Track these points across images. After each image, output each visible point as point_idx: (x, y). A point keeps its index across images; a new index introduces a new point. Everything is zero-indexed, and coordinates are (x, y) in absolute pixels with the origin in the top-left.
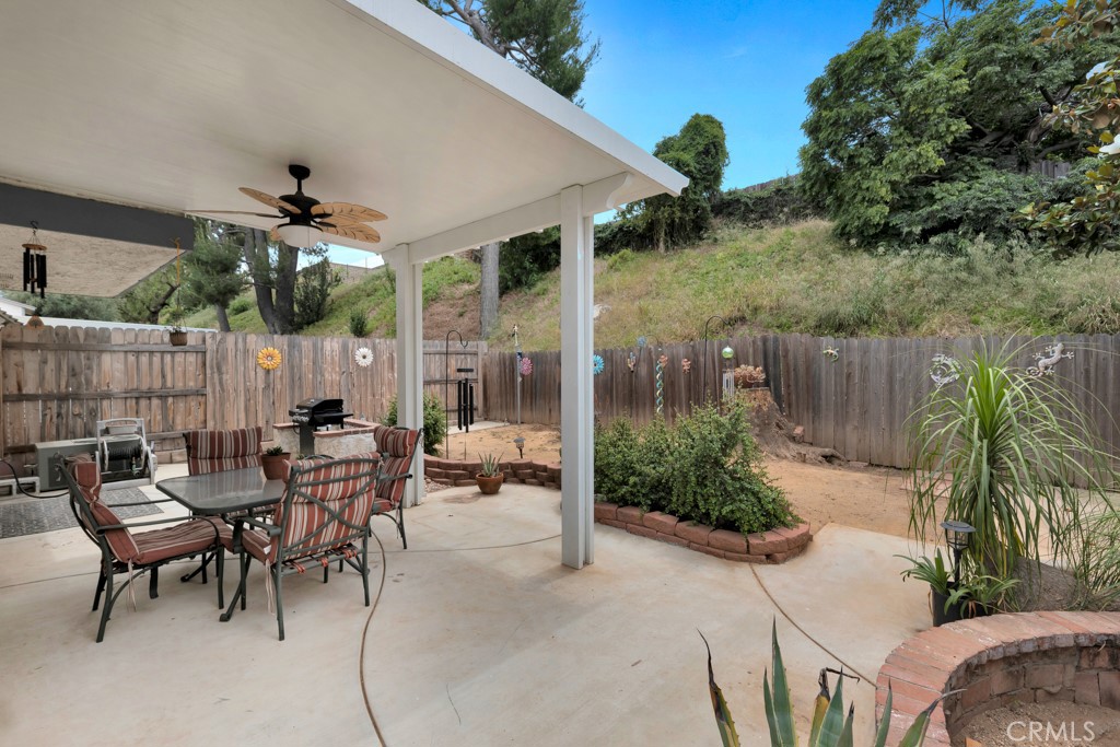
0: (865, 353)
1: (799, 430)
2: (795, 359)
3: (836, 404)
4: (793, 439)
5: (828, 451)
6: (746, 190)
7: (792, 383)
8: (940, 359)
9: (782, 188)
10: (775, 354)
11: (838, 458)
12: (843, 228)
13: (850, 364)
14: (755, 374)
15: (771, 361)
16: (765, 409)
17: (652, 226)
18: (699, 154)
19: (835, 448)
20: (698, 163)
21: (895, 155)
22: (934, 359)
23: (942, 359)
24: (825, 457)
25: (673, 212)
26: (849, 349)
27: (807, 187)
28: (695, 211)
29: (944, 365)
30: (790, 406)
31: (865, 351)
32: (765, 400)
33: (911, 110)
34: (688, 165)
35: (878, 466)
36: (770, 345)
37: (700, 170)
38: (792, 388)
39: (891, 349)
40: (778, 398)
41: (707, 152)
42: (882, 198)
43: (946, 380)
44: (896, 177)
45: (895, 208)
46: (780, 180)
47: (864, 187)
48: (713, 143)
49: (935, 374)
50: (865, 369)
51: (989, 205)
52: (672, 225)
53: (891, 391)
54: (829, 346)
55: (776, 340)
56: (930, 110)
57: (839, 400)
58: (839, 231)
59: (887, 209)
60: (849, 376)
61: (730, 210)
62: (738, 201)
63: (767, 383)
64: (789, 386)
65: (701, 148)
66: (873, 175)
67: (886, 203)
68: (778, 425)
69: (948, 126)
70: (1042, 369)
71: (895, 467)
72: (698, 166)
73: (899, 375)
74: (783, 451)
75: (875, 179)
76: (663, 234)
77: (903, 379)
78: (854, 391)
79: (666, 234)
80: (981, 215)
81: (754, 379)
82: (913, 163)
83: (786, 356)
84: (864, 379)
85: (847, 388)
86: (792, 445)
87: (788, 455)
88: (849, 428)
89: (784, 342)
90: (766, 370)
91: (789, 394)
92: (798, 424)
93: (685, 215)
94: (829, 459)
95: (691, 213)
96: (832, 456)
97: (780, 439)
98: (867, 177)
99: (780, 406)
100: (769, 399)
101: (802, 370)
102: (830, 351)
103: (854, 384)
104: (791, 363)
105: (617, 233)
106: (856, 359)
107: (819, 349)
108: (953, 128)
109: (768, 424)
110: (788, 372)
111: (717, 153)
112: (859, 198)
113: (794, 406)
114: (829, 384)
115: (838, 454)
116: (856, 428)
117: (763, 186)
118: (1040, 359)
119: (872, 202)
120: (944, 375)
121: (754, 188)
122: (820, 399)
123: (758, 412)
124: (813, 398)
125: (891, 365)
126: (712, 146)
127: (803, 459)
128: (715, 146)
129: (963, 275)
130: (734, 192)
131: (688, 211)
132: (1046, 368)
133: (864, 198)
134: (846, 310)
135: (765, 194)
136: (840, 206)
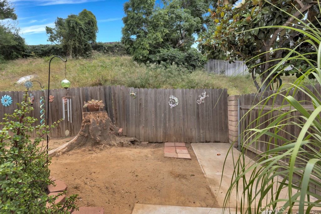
0: (146, 95)
1: (120, 130)
2: (118, 97)
3: (135, 117)
4: (118, 135)
5: (132, 139)
6: (105, 43)
7: (117, 109)
8: (172, 97)
9: (117, 45)
10: (109, 95)
11: (137, 141)
12: (136, 58)
13: (141, 99)
14: (99, 104)
15: (108, 98)
16: (104, 122)
17: (66, 47)
18: (86, 23)
19: (135, 137)
20: (86, 27)
21: (150, 35)
22: (170, 97)
23: (173, 97)
24: (132, 142)
25: (75, 44)
26: (140, 93)
27: (124, 41)
28: (85, 45)
29: (173, 99)
30: (117, 119)
31: (146, 94)
32: (104, 117)
33: (154, 21)
34: (81, 25)
35: (152, 142)
36: (107, 90)
37: (86, 30)
38: (118, 111)
39: (156, 94)
40: (111, 116)
41: (89, 24)
42: (147, 48)
43: (173, 106)
44: (151, 42)
45: (151, 52)
46: (116, 42)
47: (142, 44)
48: (92, 21)
49: (170, 103)
50: (146, 101)
51: (174, 55)
52: (75, 48)
53: (156, 111)
54: (132, 92)
55: (110, 88)
56: (159, 23)
57: (137, 115)
58: (134, 58)
59: (148, 52)
60: (140, 104)
61: (99, 49)
62: (102, 46)
63: (106, 109)
64: (116, 110)
65: (87, 21)
66: (144, 40)
67: (148, 50)
68: (111, 129)
69: (164, 30)
70: (201, 101)
71: (158, 142)
72: (86, 28)
73: (158, 104)
74: (113, 142)
75: (145, 42)
76: (71, 52)
77: (160, 105)
78: (142, 111)
79: (72, 52)
80: (172, 58)
81: (98, 106)
82: (155, 38)
83: (114, 96)
84: (146, 106)
85: (140, 109)
86: (117, 138)
87: (115, 144)
88: (141, 127)
89: (113, 89)
90: (105, 102)
91: (116, 114)
92: (120, 127)
93: (80, 46)
94: (133, 142)
95: (83, 46)
96: (135, 141)
97: (112, 136)
98: (142, 41)
99: (112, 119)
100: (106, 116)
101: (121, 103)
102: (133, 94)
103: (143, 108)
104: (117, 99)
105: (51, 49)
106: (143, 97)
107: (129, 93)
108: (165, 31)
109: (106, 129)
110: (115, 103)
111: (93, 26)
112: (140, 47)
113: (118, 119)
114: (132, 108)
115: (137, 140)
116: (143, 127)
117: (111, 43)
118: (200, 97)
119: (144, 49)
120: (173, 103)
121: (108, 43)
122: (129, 115)
123: (100, 123)
124: (126, 115)
125: (156, 100)
126: (91, 22)
127: (122, 145)
128: (93, 23)
129: (170, 74)
130: (101, 43)
131: (82, 45)
132: (202, 100)
133: (142, 48)
134: (138, 82)
135: (111, 46)
136: (134, 51)
